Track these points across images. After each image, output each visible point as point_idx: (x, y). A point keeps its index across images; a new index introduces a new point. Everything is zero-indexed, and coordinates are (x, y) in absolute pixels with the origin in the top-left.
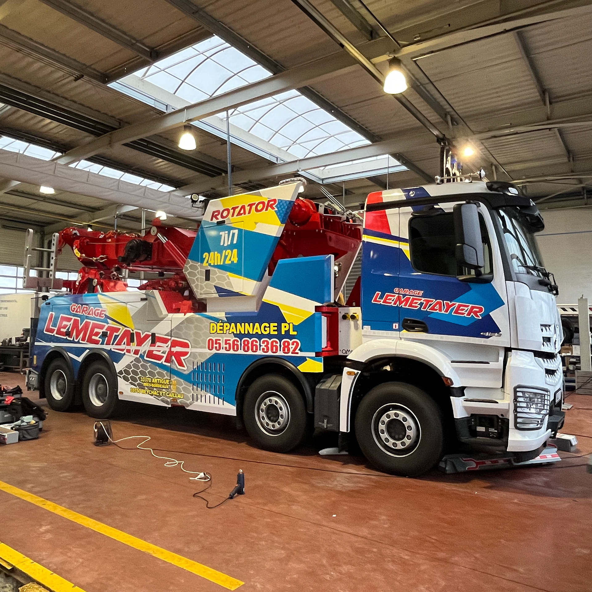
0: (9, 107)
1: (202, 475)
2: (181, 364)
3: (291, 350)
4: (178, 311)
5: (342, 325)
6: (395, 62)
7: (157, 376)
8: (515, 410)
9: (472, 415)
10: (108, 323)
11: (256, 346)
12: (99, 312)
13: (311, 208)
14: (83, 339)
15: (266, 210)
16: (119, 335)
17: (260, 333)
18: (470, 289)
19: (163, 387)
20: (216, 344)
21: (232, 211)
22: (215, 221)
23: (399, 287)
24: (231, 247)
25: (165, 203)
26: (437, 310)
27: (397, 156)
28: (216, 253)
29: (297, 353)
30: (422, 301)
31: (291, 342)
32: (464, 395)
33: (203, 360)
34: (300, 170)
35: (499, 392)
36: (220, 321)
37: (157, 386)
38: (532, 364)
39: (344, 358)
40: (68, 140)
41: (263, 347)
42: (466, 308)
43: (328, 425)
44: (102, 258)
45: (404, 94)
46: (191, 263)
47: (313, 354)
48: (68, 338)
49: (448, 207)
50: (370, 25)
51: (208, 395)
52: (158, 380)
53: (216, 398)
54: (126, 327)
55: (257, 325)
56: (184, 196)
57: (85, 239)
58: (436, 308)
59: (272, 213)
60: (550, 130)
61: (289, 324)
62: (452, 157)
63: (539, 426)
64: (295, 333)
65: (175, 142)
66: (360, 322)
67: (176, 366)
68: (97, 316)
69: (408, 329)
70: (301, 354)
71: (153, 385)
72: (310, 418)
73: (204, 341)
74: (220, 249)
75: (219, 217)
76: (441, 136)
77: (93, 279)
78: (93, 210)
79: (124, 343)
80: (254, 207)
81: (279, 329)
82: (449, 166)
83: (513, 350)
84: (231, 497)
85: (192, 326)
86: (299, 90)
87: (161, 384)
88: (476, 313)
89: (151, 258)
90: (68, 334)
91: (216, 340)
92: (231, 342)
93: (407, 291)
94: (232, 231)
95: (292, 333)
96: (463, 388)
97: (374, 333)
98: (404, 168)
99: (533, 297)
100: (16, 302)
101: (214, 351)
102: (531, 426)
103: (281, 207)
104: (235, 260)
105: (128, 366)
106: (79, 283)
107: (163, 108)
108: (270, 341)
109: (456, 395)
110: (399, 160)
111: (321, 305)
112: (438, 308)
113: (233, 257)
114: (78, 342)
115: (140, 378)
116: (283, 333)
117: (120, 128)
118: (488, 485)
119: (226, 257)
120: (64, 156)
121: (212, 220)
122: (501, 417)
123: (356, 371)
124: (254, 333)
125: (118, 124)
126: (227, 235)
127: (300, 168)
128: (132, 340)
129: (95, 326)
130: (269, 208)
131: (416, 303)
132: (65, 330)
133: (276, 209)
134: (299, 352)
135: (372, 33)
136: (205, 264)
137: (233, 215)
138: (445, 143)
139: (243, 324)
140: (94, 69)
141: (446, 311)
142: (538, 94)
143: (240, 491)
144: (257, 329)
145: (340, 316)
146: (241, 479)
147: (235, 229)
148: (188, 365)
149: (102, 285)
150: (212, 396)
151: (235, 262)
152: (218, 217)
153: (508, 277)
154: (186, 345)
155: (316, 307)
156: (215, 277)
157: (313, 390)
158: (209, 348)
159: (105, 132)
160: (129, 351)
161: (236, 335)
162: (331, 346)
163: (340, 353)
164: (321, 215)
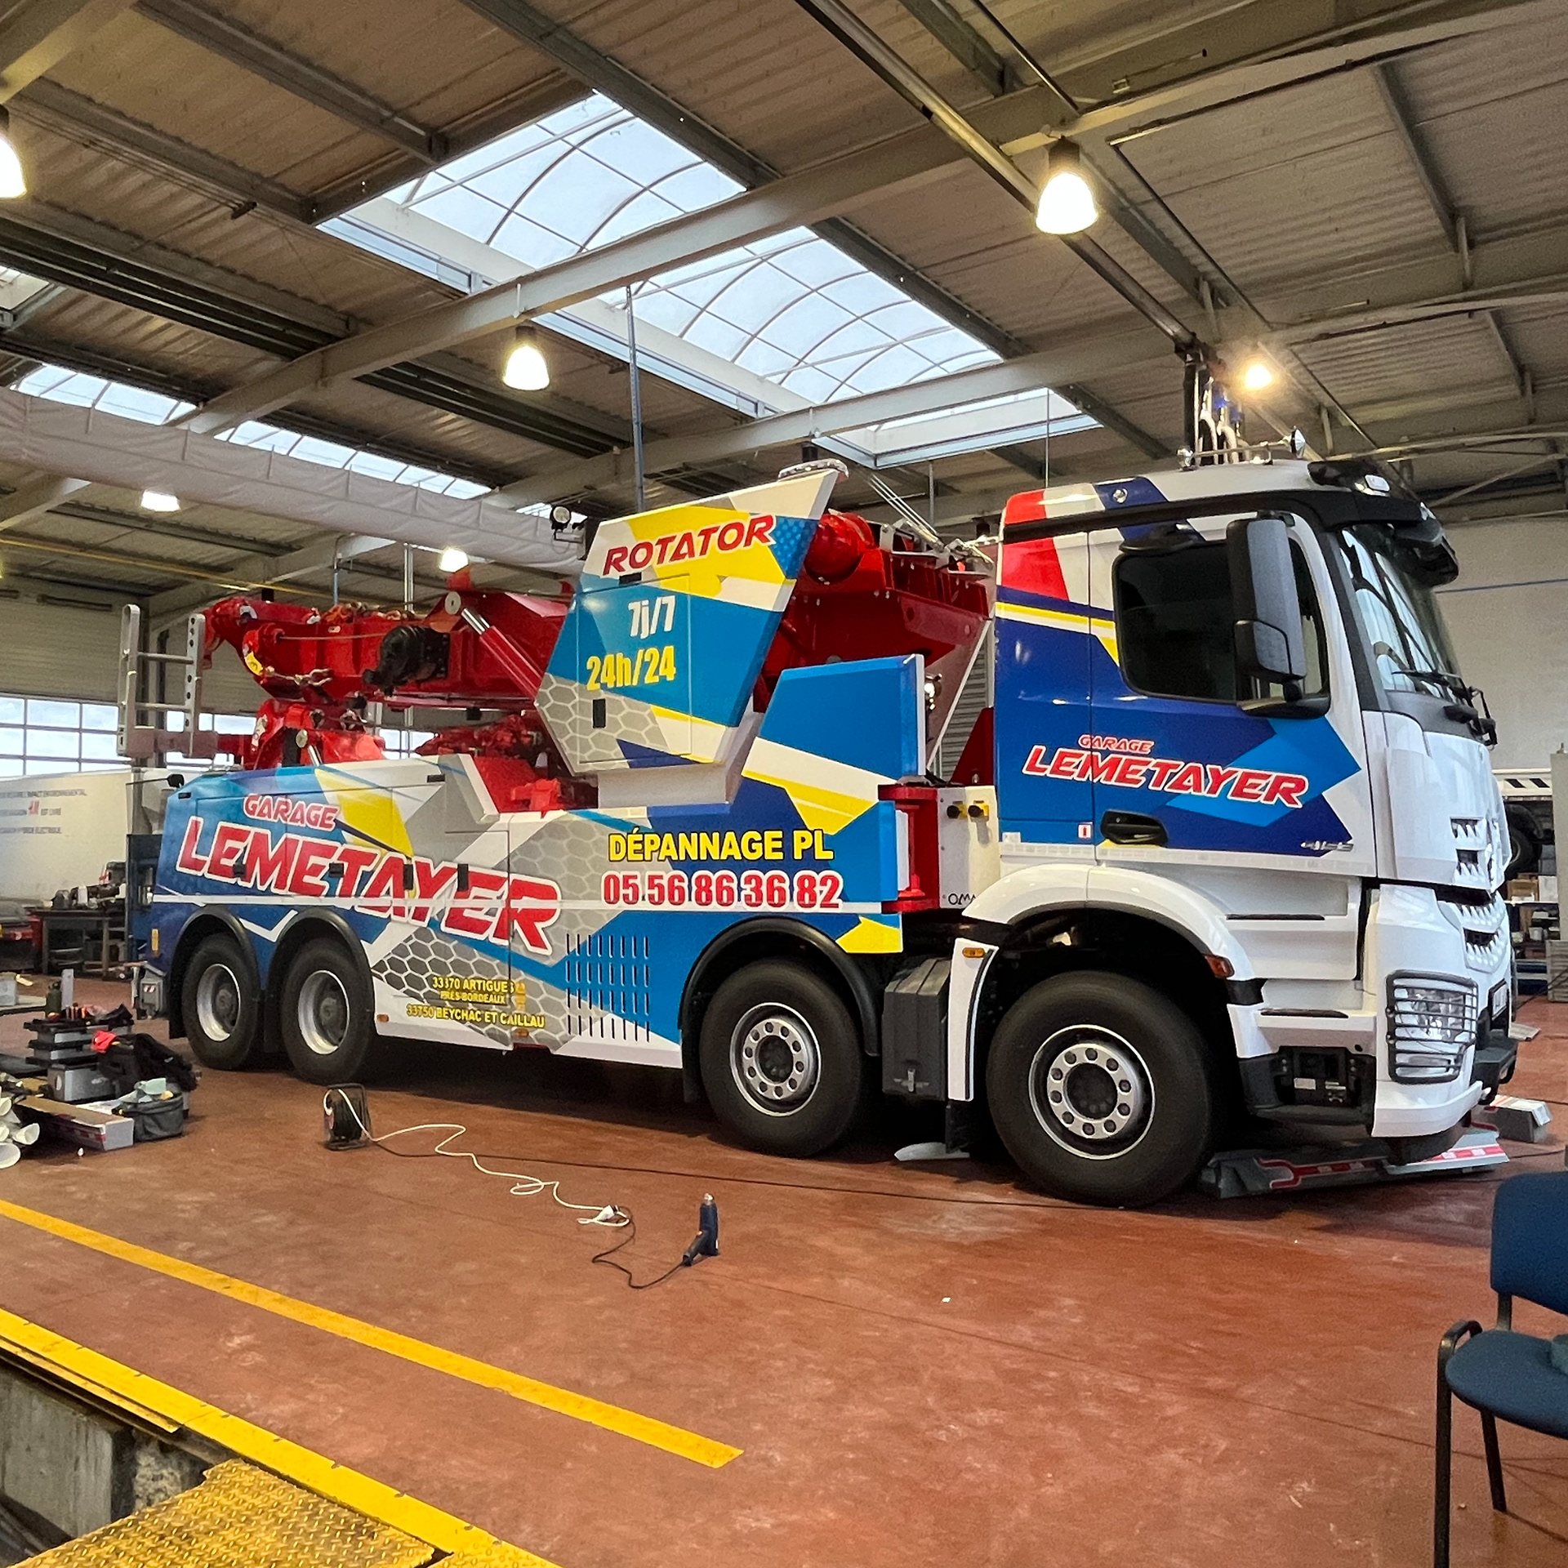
0: (61, 289)
1: (608, 1211)
2: (536, 940)
3: (820, 898)
4: (524, 805)
5: (947, 832)
6: (1065, 150)
7: (476, 974)
8: (1391, 1034)
9: (1282, 1048)
10: (343, 842)
11: (730, 890)
12: (321, 813)
13: (861, 535)
14: (280, 884)
15: (746, 545)
16: (373, 872)
17: (737, 857)
18: (1271, 733)
19: (491, 1000)
20: (626, 886)
21: (657, 549)
22: (614, 574)
23: (1092, 733)
24: (658, 640)
25: (468, 527)
26: (1188, 788)
27: (1072, 392)
28: (620, 655)
29: (836, 906)
30: (1150, 767)
31: (818, 878)
32: (1261, 1001)
33: (594, 930)
34: (817, 434)
35: (1350, 990)
36: (636, 830)
37: (475, 997)
38: (1432, 917)
39: (956, 915)
40: (211, 369)
41: (748, 892)
42: (1263, 783)
43: (919, 1085)
44: (318, 677)
45: (1088, 233)
46: (555, 684)
47: (877, 908)
48: (241, 883)
49: (1212, 527)
50: (997, 56)
51: (609, 1016)
52: (479, 982)
53: (630, 1025)
54: (390, 850)
55: (730, 836)
56: (515, 509)
57: (272, 628)
58: (1186, 783)
59: (761, 553)
60: (1470, 316)
61: (813, 833)
62: (1216, 392)
63: (1451, 1072)
64: (829, 855)
65: (493, 370)
66: (993, 823)
67: (523, 946)
68: (315, 824)
69: (1115, 837)
70: (844, 908)
71: (465, 996)
72: (872, 1069)
73: (594, 882)
74: (631, 647)
75: (625, 564)
76: (1186, 338)
77: (297, 731)
78: (275, 549)
79: (388, 893)
80: (715, 536)
81: (787, 846)
82: (1207, 415)
83: (1382, 885)
84: (687, 1262)
85: (564, 842)
86: (814, 227)
87: (487, 992)
88: (1287, 793)
89: (446, 673)
90: (241, 871)
91: (626, 878)
92: (665, 882)
93: (1113, 743)
94: (659, 600)
95: (821, 854)
96: (1258, 983)
97: (1031, 850)
98: (1089, 422)
99: (1431, 749)
100: (83, 793)
101: (622, 906)
102: (1432, 1073)
103: (783, 534)
104: (670, 673)
105: (400, 950)
106: (260, 742)
107: (460, 284)
108: (765, 878)
109: (1239, 1000)
110: (1075, 402)
111: (892, 782)
112: (1191, 783)
113: (664, 664)
114: (267, 893)
115: (430, 980)
116: (798, 855)
117: (348, 336)
118: (1326, 1222)
119: (645, 665)
120: (201, 412)
121: (606, 572)
122: (1354, 1052)
123: (986, 947)
124: (724, 857)
125: (341, 325)
126: (646, 611)
127: (817, 429)
128: (408, 885)
129: (309, 849)
130: (755, 539)
131: (1136, 772)
132: (231, 863)
133: (773, 542)
134: (840, 901)
135: (1003, 77)
136: (592, 685)
137: (661, 559)
138: (1196, 357)
139: (694, 836)
140: (282, 186)
141: (1213, 790)
142: (1437, 222)
143: (707, 1248)
144: (731, 846)
145: (942, 809)
146: (708, 1219)
147: (670, 593)
148: (554, 943)
149: (319, 745)
150: (619, 1020)
151: (670, 678)
152: (621, 564)
153: (1368, 701)
154: (548, 893)
155: (880, 787)
156: (619, 717)
157: (878, 999)
158: (607, 898)
159: (311, 347)
160: (399, 911)
161: (675, 864)
162: (922, 888)
163: (944, 904)
164: (886, 554)
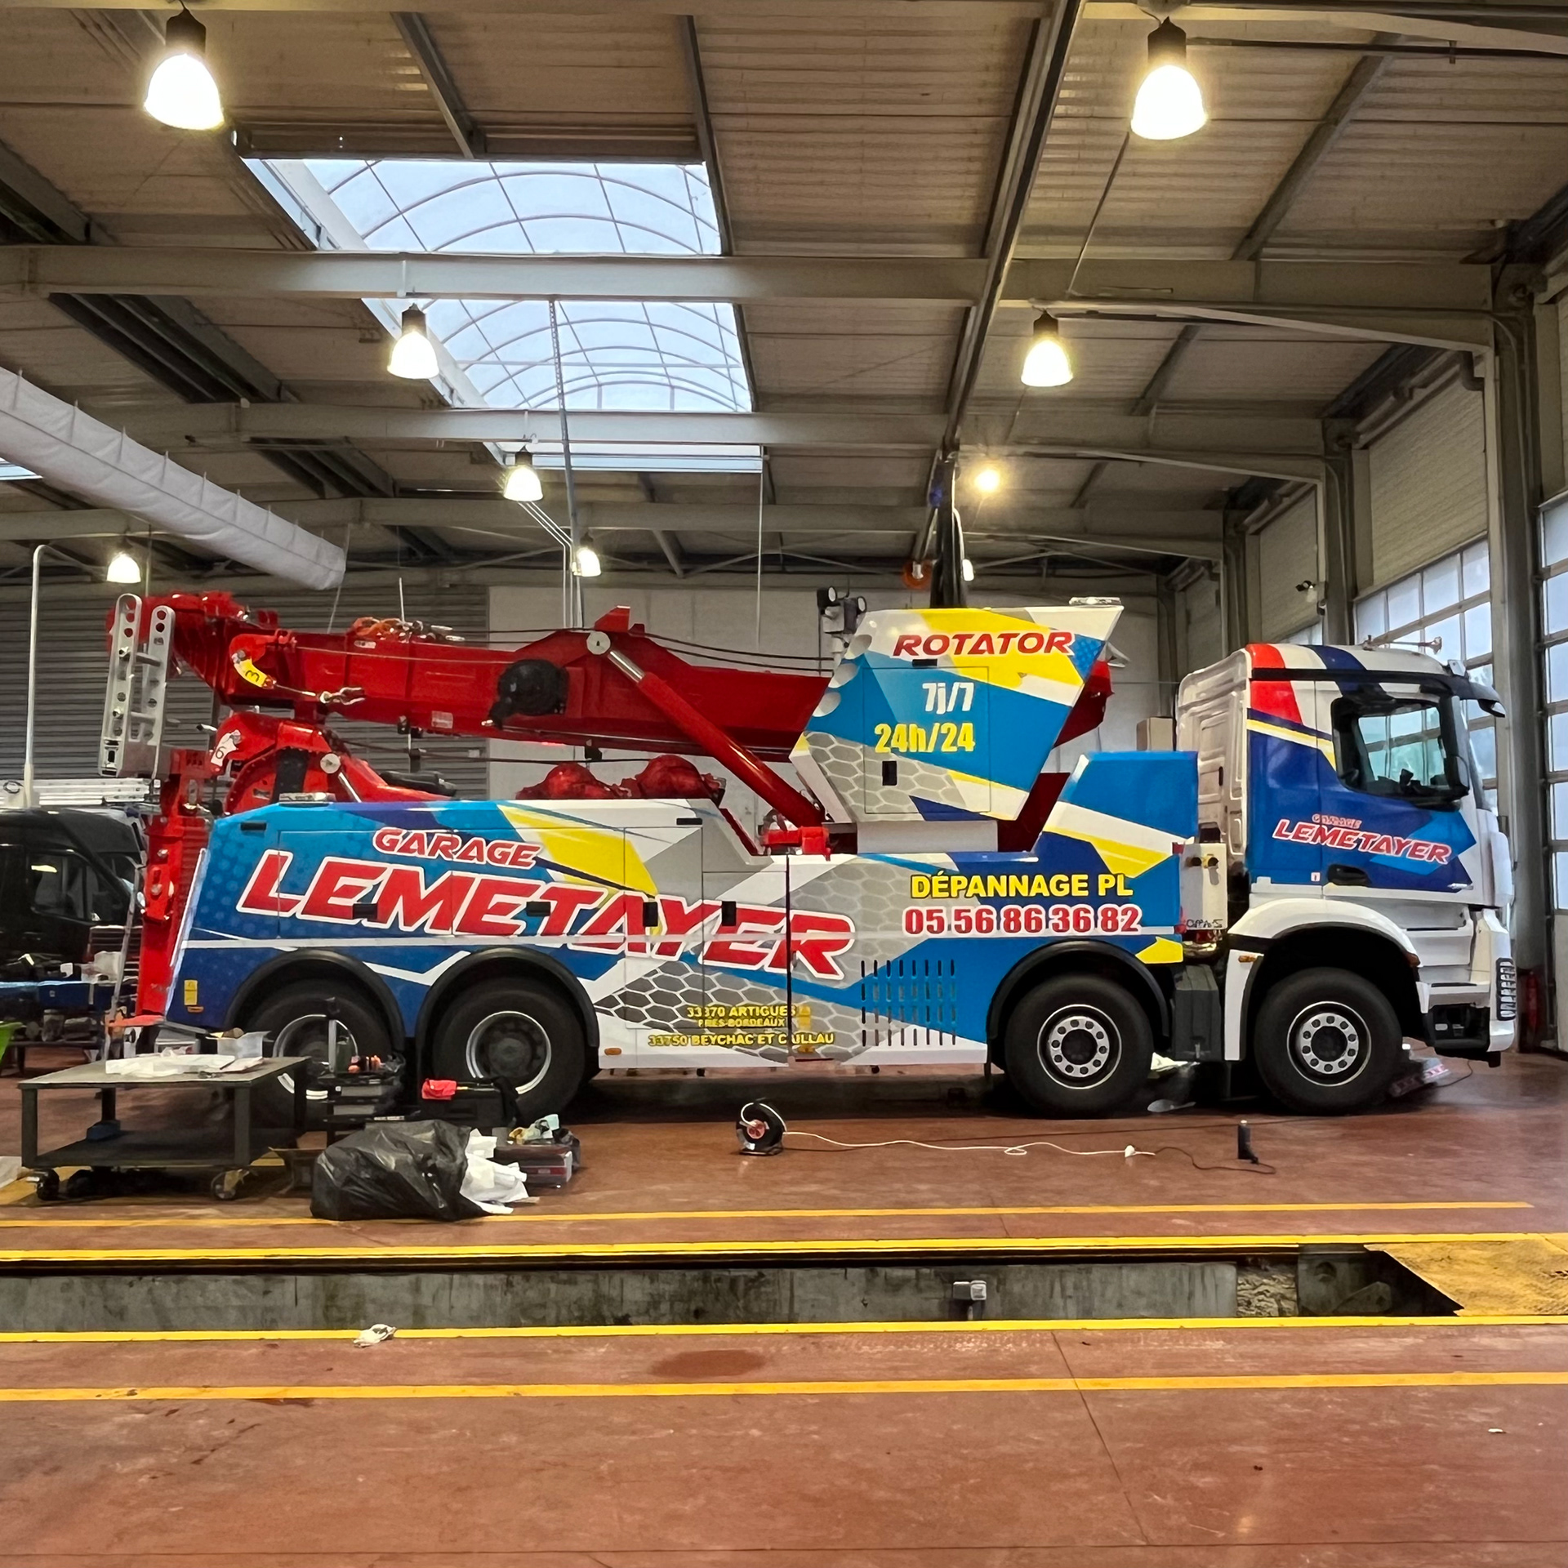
2: (823, 968)
3: (1121, 925)
6: (1046, 321)
8: (1499, 993)
9: (1434, 1006)
10: (549, 880)
11: (1038, 920)
12: (512, 851)
14: (442, 922)
15: (1046, 652)
16: (596, 910)
17: (1046, 894)
18: (1430, 819)
19: (767, 1023)
20: (930, 918)
21: (954, 643)
22: (907, 657)
23: (1321, 814)
26: (1382, 851)
28: (913, 726)
29: (1136, 930)
30: (1360, 836)
31: (1120, 909)
33: (892, 957)
34: (534, 439)
35: (1463, 970)
36: (941, 872)
37: (746, 1023)
41: (1056, 921)
42: (1426, 849)
43: (1204, 1053)
44: (349, 696)
46: (837, 744)
47: (1169, 930)
48: (368, 924)
51: (910, 1028)
52: (751, 1009)
53: (934, 1034)
54: (622, 888)
55: (1039, 879)
58: (1381, 848)
59: (1061, 661)
61: (1116, 876)
64: (1130, 892)
66: (1222, 871)
67: (807, 974)
68: (501, 861)
69: (1337, 881)
71: (731, 1023)
73: (894, 916)
75: (919, 649)
79: (620, 930)
81: (1093, 885)
83: (1482, 909)
87: (761, 1017)
88: (1439, 856)
89: (564, 709)
90: (365, 910)
91: (930, 913)
92: (973, 915)
94: (956, 686)
95: (1121, 892)
97: (1278, 889)
101: (925, 935)
103: (1082, 649)
104: (970, 746)
105: (641, 984)
107: (313, 236)
108: (1071, 910)
111: (1183, 840)
112: (1384, 848)
113: (966, 738)
115: (684, 1011)
116: (1102, 893)
119: (942, 738)
121: (897, 653)
122: (1474, 1005)
123: (1256, 955)
126: (942, 692)
128: (650, 922)
130: (1054, 648)
131: (1350, 839)
132: (348, 902)
133: (1071, 653)
134: (1139, 927)
136: (880, 748)
137: (959, 650)
141: (1397, 852)
144: (1040, 886)
147: (968, 680)
148: (846, 969)
150: (922, 1031)
151: (970, 750)
152: (915, 649)
154: (842, 926)
155: (1175, 845)
156: (912, 778)
157: (1169, 995)
158: (909, 929)
159: (23, 239)
160: (637, 947)
161: (984, 900)
